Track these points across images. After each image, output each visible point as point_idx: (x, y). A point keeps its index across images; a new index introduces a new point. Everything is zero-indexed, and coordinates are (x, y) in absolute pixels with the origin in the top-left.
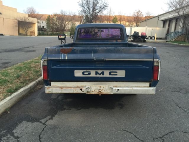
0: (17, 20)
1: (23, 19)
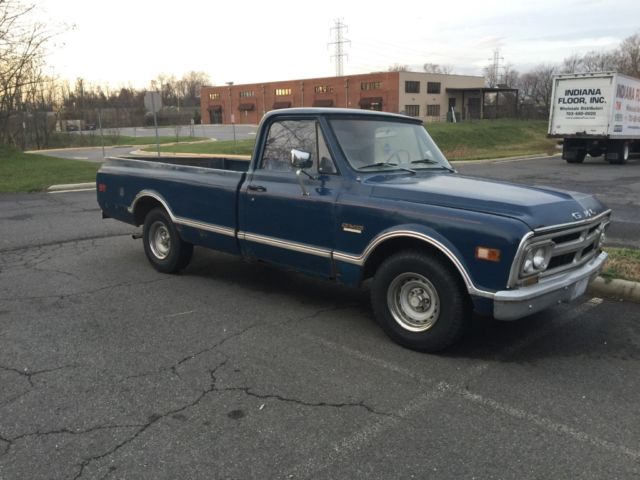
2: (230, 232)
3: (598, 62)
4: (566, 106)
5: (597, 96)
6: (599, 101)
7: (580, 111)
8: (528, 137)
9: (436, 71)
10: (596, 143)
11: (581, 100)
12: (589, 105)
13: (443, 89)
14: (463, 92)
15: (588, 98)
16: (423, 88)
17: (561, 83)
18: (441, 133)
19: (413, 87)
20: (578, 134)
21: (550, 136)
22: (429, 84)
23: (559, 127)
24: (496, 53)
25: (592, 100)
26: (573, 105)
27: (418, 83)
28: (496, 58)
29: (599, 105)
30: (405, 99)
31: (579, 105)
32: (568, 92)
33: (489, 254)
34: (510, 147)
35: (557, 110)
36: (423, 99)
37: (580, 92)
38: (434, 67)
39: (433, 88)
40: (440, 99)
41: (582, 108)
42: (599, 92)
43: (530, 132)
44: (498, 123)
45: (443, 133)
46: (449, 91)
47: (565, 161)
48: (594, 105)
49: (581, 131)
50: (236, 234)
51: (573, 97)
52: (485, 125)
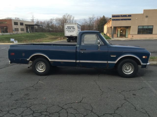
2: (75, 61)
3: (58, 20)
4: (68, 30)
5: (74, 28)
6: (74, 29)
7: (70, 31)
8: (48, 37)
9: (19, 19)
10: (74, 38)
11: (71, 29)
12: (72, 30)
13: (24, 24)
14: (29, 25)
15: (72, 28)
16: (19, 24)
17: (66, 25)
18: (27, 36)
19: (16, 24)
20: (71, 36)
21: (65, 36)
22: (20, 23)
23: (67, 34)
24: (33, 16)
25: (73, 29)
26: (69, 30)
27: (17, 23)
28: (33, 17)
29: (74, 30)
30: (14, 27)
31: (70, 30)
32: (68, 27)
33: (145, 57)
34: (44, 39)
35: (66, 30)
36: (19, 27)
37: (70, 27)
38: (18, 18)
39: (22, 24)
40: (24, 27)
41: (71, 30)
42: (74, 27)
43: (47, 35)
44: (40, 33)
45: (28, 36)
46: (26, 25)
47: (67, 42)
48: (73, 30)
49: (71, 35)
50: (76, 61)
51: (69, 28)
52: (37, 34)
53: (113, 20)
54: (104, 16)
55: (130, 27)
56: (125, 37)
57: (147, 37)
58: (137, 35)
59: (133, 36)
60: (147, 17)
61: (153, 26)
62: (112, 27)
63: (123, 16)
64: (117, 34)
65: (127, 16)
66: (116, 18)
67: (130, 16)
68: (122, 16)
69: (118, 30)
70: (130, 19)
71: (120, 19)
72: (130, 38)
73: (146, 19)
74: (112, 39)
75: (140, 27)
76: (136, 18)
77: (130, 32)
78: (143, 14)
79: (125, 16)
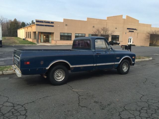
0: (149, 33)
1: (154, 33)
50: (93, 65)
53: (37, 25)
54: (15, 19)
55: (53, 33)
56: (49, 43)
57: (68, 43)
58: (59, 41)
59: (56, 42)
60: (66, 25)
61: (71, 33)
62: (37, 32)
63: (47, 22)
64: (41, 40)
65: (50, 22)
66: (39, 23)
67: (52, 23)
68: (45, 22)
69: (41, 35)
70: (53, 26)
71: (44, 25)
72: (54, 43)
73: (66, 27)
74: (38, 44)
75: (62, 34)
76: (58, 26)
77: (53, 38)
78: (63, 22)
79: (49, 22)
